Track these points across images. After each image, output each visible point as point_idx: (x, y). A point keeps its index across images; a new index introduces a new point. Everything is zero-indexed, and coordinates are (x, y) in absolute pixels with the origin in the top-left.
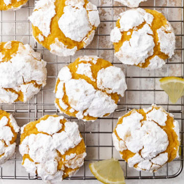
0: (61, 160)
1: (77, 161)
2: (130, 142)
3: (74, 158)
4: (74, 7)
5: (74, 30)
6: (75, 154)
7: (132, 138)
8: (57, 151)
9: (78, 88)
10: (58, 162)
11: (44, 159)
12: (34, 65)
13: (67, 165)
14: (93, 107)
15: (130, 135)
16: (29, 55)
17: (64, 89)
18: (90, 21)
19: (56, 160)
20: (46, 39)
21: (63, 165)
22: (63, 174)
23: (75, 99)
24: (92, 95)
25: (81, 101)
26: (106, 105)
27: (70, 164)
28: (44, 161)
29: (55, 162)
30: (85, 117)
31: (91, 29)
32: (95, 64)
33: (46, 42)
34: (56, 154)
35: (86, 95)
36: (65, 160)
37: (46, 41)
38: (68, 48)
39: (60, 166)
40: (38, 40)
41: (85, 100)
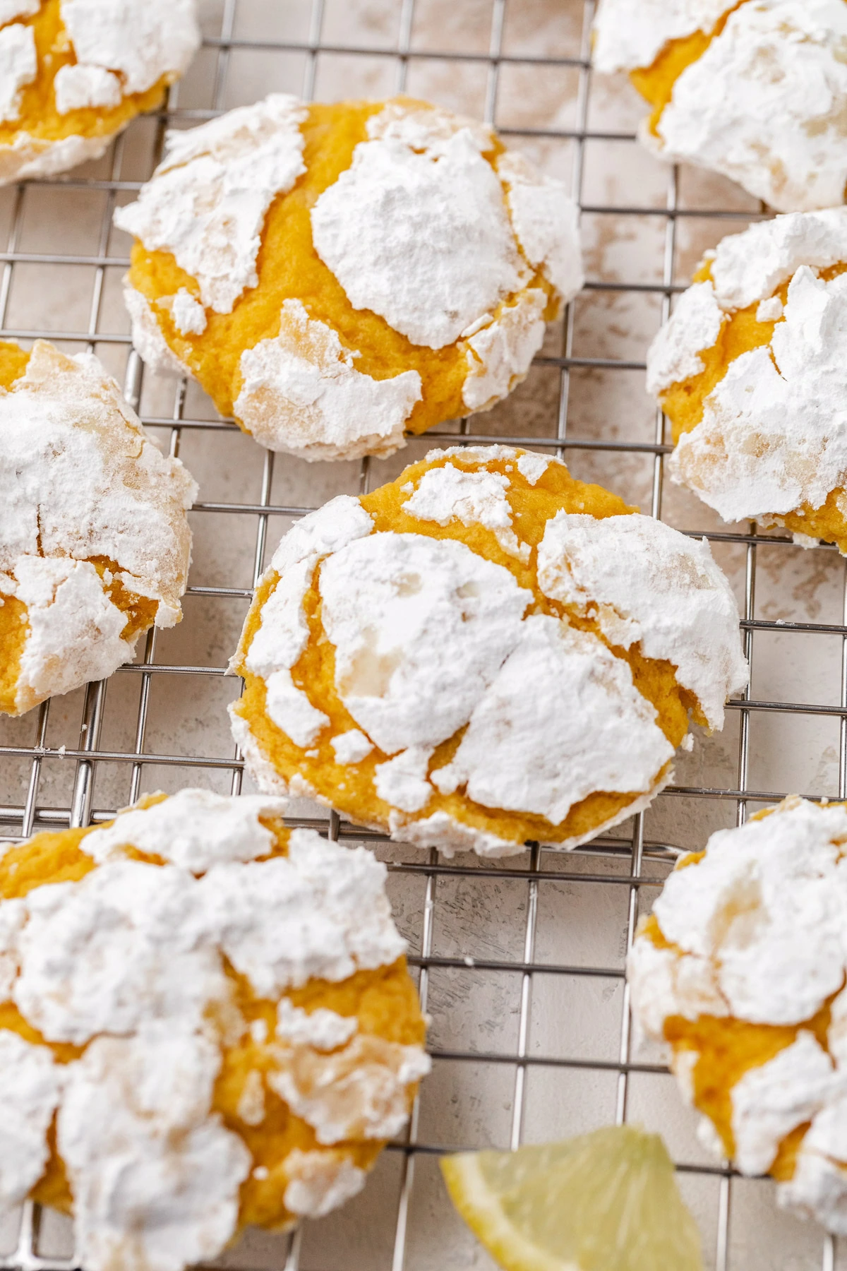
0: (246, 1039)
1: (358, 1074)
2: (751, 951)
3: (339, 1049)
4: (420, 152)
5: (410, 249)
6: (351, 1024)
7: (768, 920)
8: (227, 965)
9: (409, 569)
10: (225, 1051)
11: (129, 996)
12: (120, 457)
13: (283, 1084)
14: (504, 704)
15: (755, 904)
16: (97, 396)
17: (312, 603)
18: (518, 228)
19: (210, 1032)
20: (217, 322)
21: (254, 1078)
22: (241, 1173)
23: (383, 648)
24: (498, 624)
25: (426, 651)
26: (590, 708)
27: (305, 1087)
28: (129, 1012)
29: (201, 1041)
30: (436, 799)
31: (522, 283)
32: (532, 479)
33: (218, 345)
34: (216, 984)
35: (465, 617)
36: (271, 1037)
37: (219, 335)
38: (359, 366)
39: (232, 1084)
40: (167, 327)
41: (451, 649)
